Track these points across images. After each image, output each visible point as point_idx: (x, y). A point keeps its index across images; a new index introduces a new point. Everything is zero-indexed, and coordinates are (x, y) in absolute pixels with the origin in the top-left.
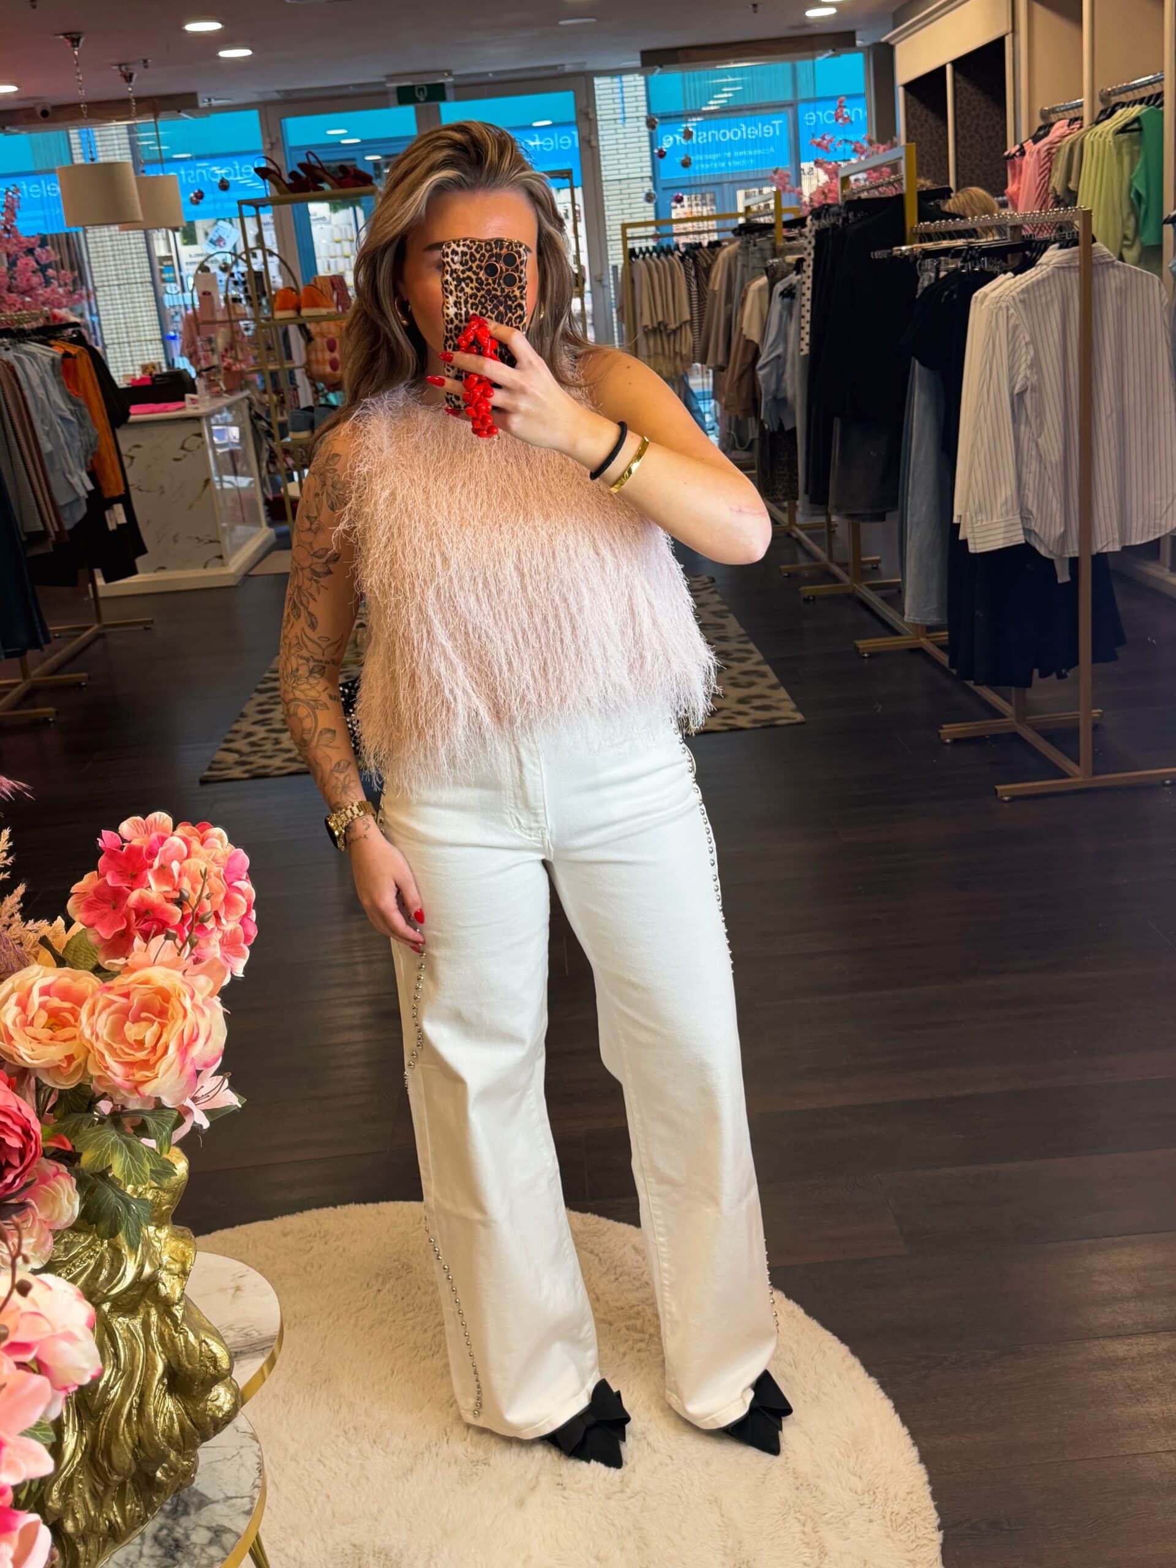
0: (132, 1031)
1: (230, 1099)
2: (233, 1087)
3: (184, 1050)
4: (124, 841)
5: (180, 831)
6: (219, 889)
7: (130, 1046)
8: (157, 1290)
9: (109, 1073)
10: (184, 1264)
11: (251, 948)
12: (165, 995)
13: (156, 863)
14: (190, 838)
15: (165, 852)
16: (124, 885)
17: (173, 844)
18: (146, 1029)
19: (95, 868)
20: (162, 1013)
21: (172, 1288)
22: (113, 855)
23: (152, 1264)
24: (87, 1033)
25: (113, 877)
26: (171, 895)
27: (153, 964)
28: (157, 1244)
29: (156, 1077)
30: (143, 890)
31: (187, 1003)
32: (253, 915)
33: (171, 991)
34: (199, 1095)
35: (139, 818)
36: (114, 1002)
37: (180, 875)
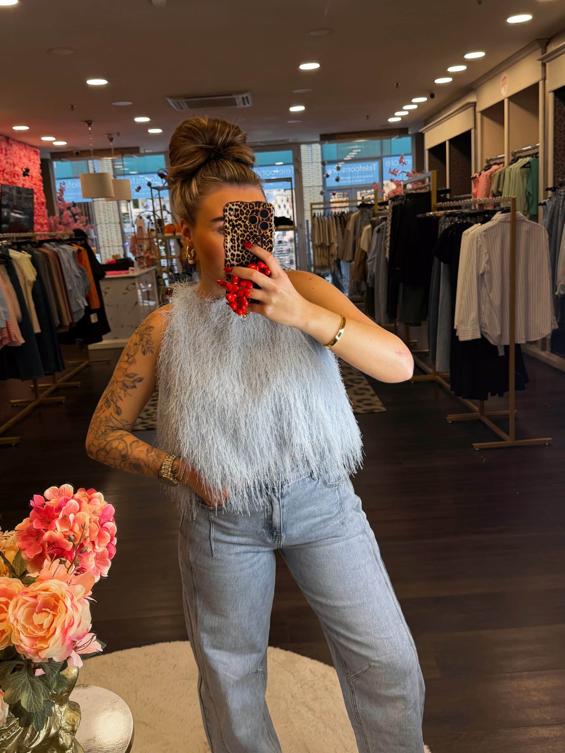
0: (37, 618)
1: (97, 646)
2: (99, 638)
3: (65, 632)
4: (46, 500)
5: (77, 495)
6: (95, 529)
7: (35, 627)
8: (58, 740)
9: (22, 645)
10: (73, 726)
11: (112, 561)
12: (57, 598)
13: (61, 516)
14: (82, 499)
15: (67, 508)
16: (42, 528)
17: (70, 504)
18: (45, 618)
19: (28, 516)
20: (54, 608)
21: (66, 740)
22: (38, 510)
23: (56, 727)
24: (12, 619)
25: (37, 523)
26: (67, 534)
27: (53, 577)
28: (59, 715)
29: (48, 648)
30: (52, 532)
31: (68, 603)
32: (115, 542)
33: (60, 596)
34: (79, 645)
35: (56, 487)
36: (28, 601)
37: (74, 521)
